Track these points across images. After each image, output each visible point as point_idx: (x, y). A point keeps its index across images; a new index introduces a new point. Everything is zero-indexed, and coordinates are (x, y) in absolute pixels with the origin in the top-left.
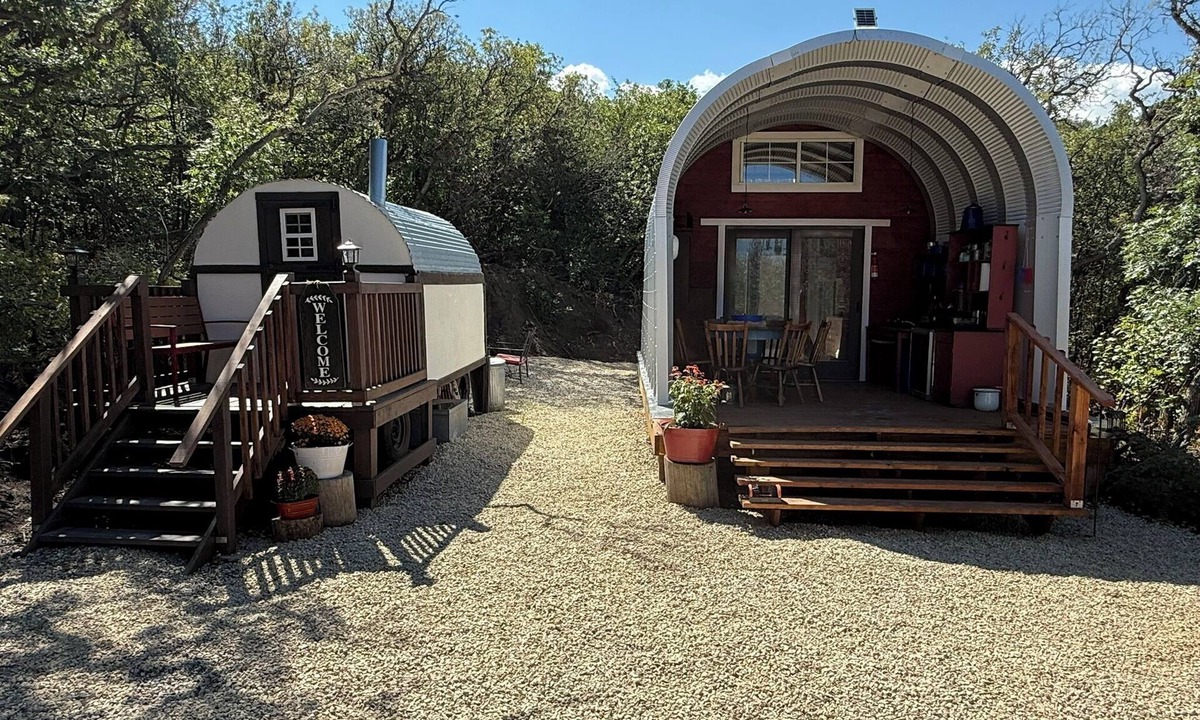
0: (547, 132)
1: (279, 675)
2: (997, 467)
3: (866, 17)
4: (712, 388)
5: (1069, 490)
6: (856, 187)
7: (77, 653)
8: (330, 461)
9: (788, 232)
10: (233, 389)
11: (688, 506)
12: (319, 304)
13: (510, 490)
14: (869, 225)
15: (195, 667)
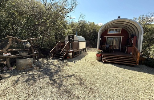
0: (94, 29)
1: (63, 67)
2: (129, 60)
3: (119, 17)
4: (101, 51)
5: (137, 63)
6: (121, 33)
7: (53, 64)
8: (71, 54)
9: (113, 37)
10: (64, 49)
11: (98, 60)
12: (71, 43)
13: (84, 58)
14: (122, 36)
15: (59, 66)
